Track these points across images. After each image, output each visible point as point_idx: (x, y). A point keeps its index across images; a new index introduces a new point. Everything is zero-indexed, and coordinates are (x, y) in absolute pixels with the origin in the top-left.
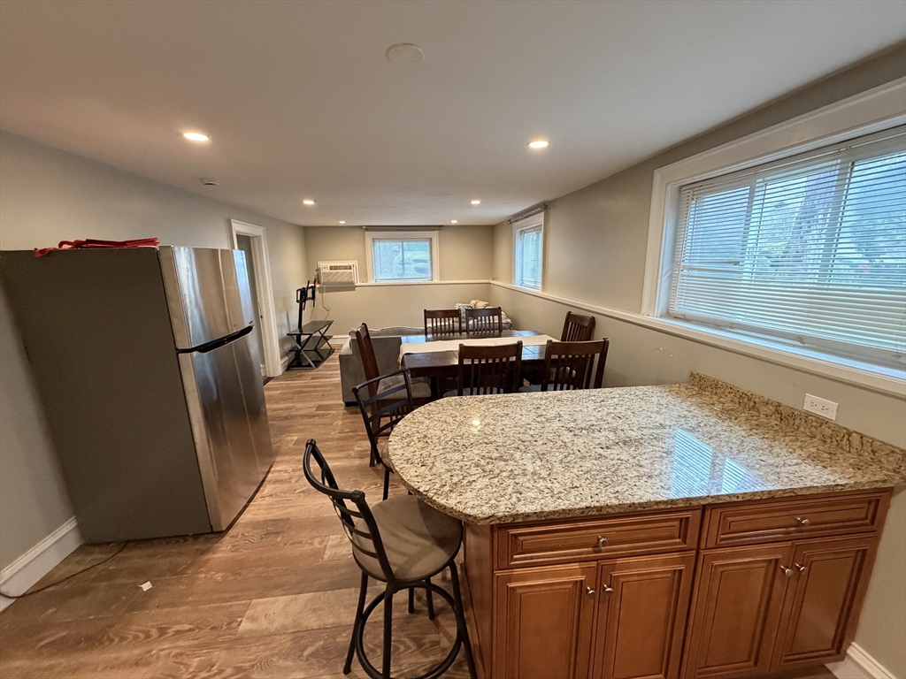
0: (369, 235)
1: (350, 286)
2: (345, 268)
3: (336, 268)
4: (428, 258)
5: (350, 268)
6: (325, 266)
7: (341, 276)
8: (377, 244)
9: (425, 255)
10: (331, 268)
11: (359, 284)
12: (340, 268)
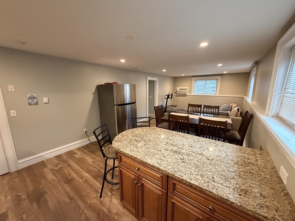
0: (194, 79)
1: (185, 95)
2: (184, 89)
3: (181, 89)
4: (216, 86)
5: (186, 89)
6: (178, 89)
7: (183, 92)
8: (196, 82)
9: (215, 85)
10: (180, 89)
11: (188, 95)
12: (183, 89)
